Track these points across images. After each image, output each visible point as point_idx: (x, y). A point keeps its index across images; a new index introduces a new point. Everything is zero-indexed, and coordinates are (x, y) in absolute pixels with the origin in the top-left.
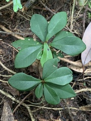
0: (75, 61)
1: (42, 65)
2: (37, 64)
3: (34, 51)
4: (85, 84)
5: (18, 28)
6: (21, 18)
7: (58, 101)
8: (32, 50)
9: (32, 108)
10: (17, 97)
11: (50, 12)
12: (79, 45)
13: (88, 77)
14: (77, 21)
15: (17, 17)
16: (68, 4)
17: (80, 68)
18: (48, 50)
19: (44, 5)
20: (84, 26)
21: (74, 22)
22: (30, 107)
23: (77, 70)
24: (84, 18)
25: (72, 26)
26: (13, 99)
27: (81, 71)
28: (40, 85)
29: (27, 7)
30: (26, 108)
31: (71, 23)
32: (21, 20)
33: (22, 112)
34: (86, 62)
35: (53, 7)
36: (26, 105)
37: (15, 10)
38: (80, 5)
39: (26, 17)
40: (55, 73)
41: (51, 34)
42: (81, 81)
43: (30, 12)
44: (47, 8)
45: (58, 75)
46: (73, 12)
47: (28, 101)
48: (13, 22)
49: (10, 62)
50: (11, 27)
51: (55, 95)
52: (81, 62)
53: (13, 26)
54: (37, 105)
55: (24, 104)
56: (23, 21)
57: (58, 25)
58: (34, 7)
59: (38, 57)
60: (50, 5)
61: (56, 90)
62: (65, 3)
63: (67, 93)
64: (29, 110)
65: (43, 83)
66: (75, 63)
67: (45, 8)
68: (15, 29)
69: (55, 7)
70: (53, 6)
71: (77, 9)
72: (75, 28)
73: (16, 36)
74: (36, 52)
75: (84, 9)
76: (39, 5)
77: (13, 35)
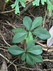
1: (27, 43)
2: (23, 43)
3: (23, 35)
5: (16, 23)
6: (18, 18)
7: (33, 63)
8: (23, 34)
9: (18, 67)
10: (10, 60)
11: (33, 17)
12: (47, 34)
13: (49, 54)
14: (46, 24)
15: (16, 18)
16: (42, 15)
17: (46, 48)
18: (31, 35)
19: (31, 13)
20: (50, 26)
21: (45, 24)
23: (44, 49)
24: (50, 22)
26: (8, 61)
27: (46, 50)
30: (14, 67)
31: (43, 24)
32: (17, 20)
33: (12, 69)
34: (49, 46)
36: (15, 65)
37: (16, 13)
38: (49, 16)
39: (20, 18)
40: (33, 48)
41: (33, 28)
42: (46, 55)
43: (23, 16)
45: (35, 49)
46: (45, 19)
47: (16, 63)
48: (13, 20)
49: (9, 41)
50: (12, 22)
51: (32, 60)
53: (13, 22)
54: (20, 66)
56: (19, 20)
58: (25, 14)
60: (33, 14)
62: (41, 14)
63: (39, 59)
64: (16, 68)
65: (26, 53)
66: (44, 45)
67: (30, 15)
68: (14, 24)
69: (36, 15)
70: (35, 14)
71: (47, 18)
72: (45, 27)
73: (14, 27)
74: (25, 35)
75: (50, 18)
76: (28, 13)
77: (13, 26)
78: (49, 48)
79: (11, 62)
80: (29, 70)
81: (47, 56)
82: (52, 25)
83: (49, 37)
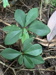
0: (43, 39)
2: (19, 41)
3: (17, 33)
4: (49, 54)
5: (6, 18)
6: (8, 11)
9: (16, 70)
10: (6, 63)
11: (27, 7)
12: (46, 29)
13: (51, 49)
14: (44, 13)
15: (6, 11)
16: (38, 3)
17: (46, 43)
18: (26, 33)
19: (23, 3)
20: (48, 17)
21: (42, 14)
22: (15, 69)
23: (44, 45)
25: (41, 17)
27: (47, 45)
28: (21, 56)
29: (12, 4)
30: (12, 70)
31: (40, 15)
32: (8, 13)
33: (10, 73)
34: (50, 39)
35: (28, 5)
36: (12, 68)
38: (46, 3)
39: (11, 10)
41: (28, 22)
43: (14, 7)
44: (25, 5)
46: (41, 8)
47: (14, 66)
48: (3, 14)
49: (1, 40)
50: (2, 17)
52: (47, 39)
53: (3, 17)
55: (11, 68)
56: (10, 13)
57: (33, 17)
58: (17, 4)
59: (20, 38)
60: (27, 3)
61: (32, 59)
62: (36, 2)
64: (14, 71)
65: (23, 55)
66: (43, 40)
67: (23, 5)
68: (4, 18)
69: (30, 4)
70: (28, 3)
71: (43, 6)
73: (5, 23)
74: (19, 34)
75: (48, 6)
76: (20, 3)
77: (3, 22)
78: (50, 43)
79: (7, 66)
80: (30, 71)
81: (48, 52)
82: (51, 14)
83: (48, 32)
